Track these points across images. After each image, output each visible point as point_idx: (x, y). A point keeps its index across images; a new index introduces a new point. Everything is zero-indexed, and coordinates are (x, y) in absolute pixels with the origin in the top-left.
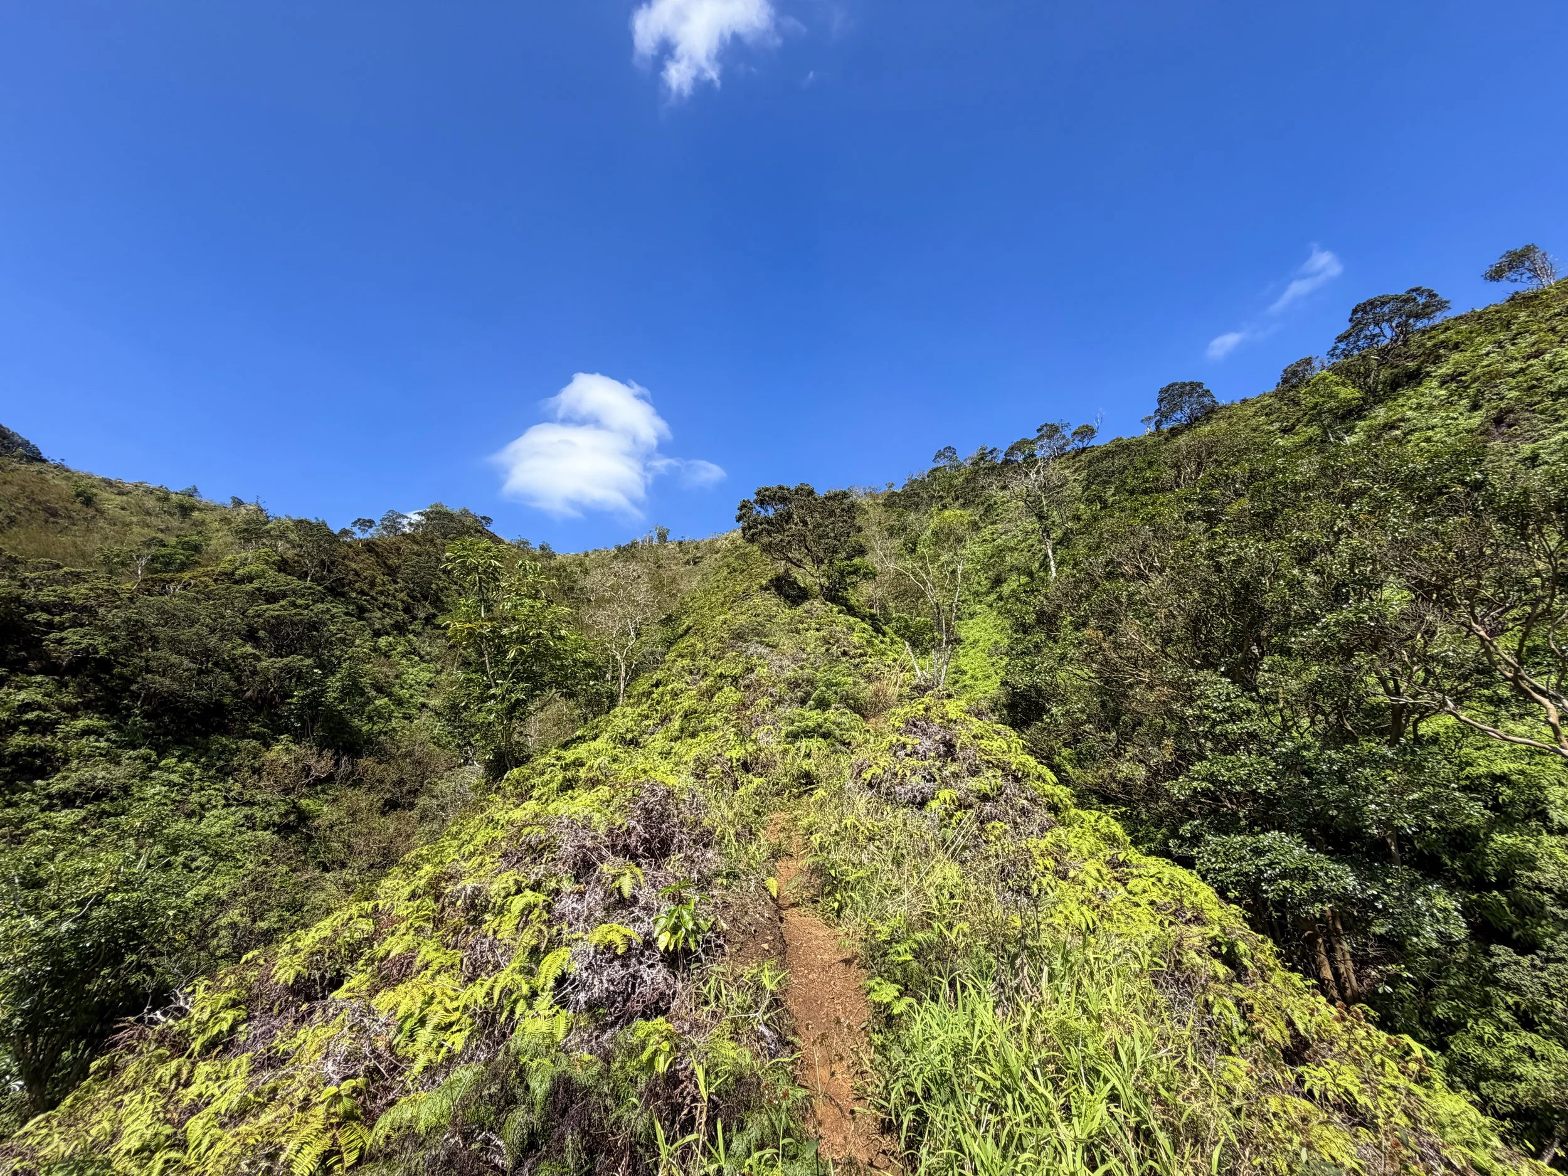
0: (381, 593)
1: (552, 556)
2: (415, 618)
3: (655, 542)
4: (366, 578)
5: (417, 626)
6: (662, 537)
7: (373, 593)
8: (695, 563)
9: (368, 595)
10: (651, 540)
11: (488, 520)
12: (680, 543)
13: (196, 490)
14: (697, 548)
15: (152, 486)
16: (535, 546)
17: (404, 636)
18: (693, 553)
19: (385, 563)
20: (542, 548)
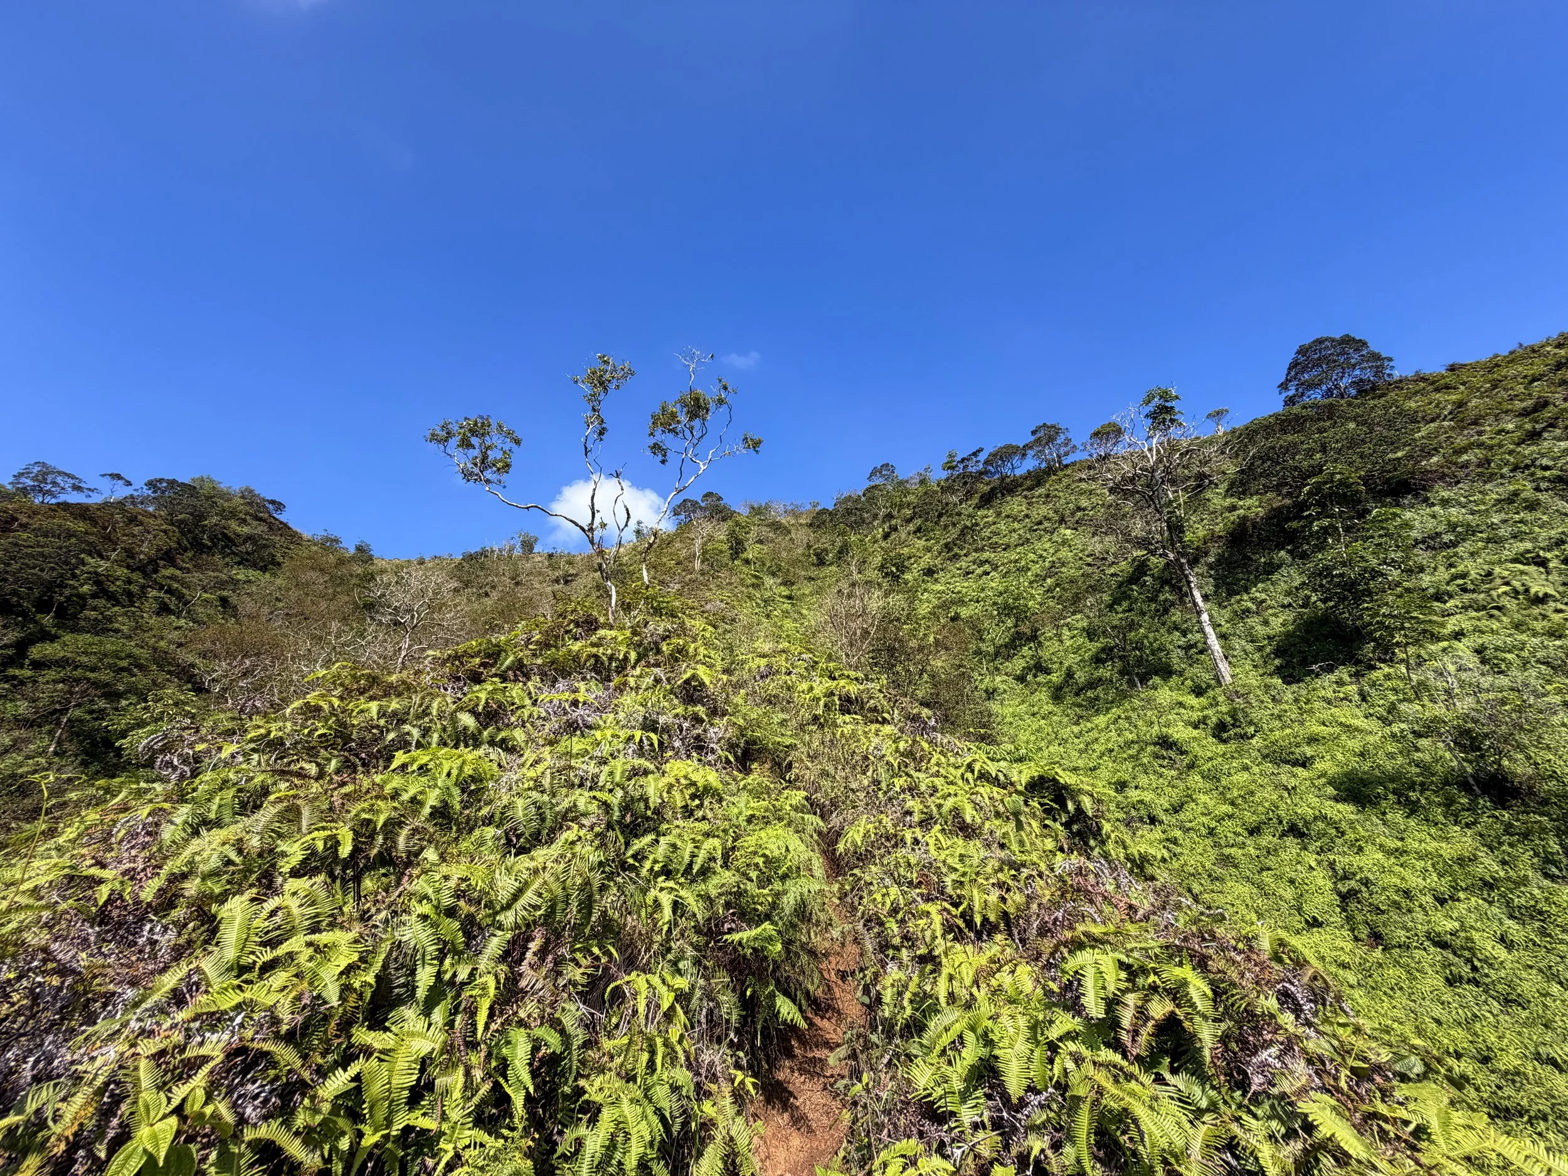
1: (368, 560)
3: (518, 552)
6: (528, 546)
8: (566, 582)
10: (511, 550)
11: (279, 506)
12: (551, 556)
16: (349, 547)
18: (565, 569)
20: (359, 549)
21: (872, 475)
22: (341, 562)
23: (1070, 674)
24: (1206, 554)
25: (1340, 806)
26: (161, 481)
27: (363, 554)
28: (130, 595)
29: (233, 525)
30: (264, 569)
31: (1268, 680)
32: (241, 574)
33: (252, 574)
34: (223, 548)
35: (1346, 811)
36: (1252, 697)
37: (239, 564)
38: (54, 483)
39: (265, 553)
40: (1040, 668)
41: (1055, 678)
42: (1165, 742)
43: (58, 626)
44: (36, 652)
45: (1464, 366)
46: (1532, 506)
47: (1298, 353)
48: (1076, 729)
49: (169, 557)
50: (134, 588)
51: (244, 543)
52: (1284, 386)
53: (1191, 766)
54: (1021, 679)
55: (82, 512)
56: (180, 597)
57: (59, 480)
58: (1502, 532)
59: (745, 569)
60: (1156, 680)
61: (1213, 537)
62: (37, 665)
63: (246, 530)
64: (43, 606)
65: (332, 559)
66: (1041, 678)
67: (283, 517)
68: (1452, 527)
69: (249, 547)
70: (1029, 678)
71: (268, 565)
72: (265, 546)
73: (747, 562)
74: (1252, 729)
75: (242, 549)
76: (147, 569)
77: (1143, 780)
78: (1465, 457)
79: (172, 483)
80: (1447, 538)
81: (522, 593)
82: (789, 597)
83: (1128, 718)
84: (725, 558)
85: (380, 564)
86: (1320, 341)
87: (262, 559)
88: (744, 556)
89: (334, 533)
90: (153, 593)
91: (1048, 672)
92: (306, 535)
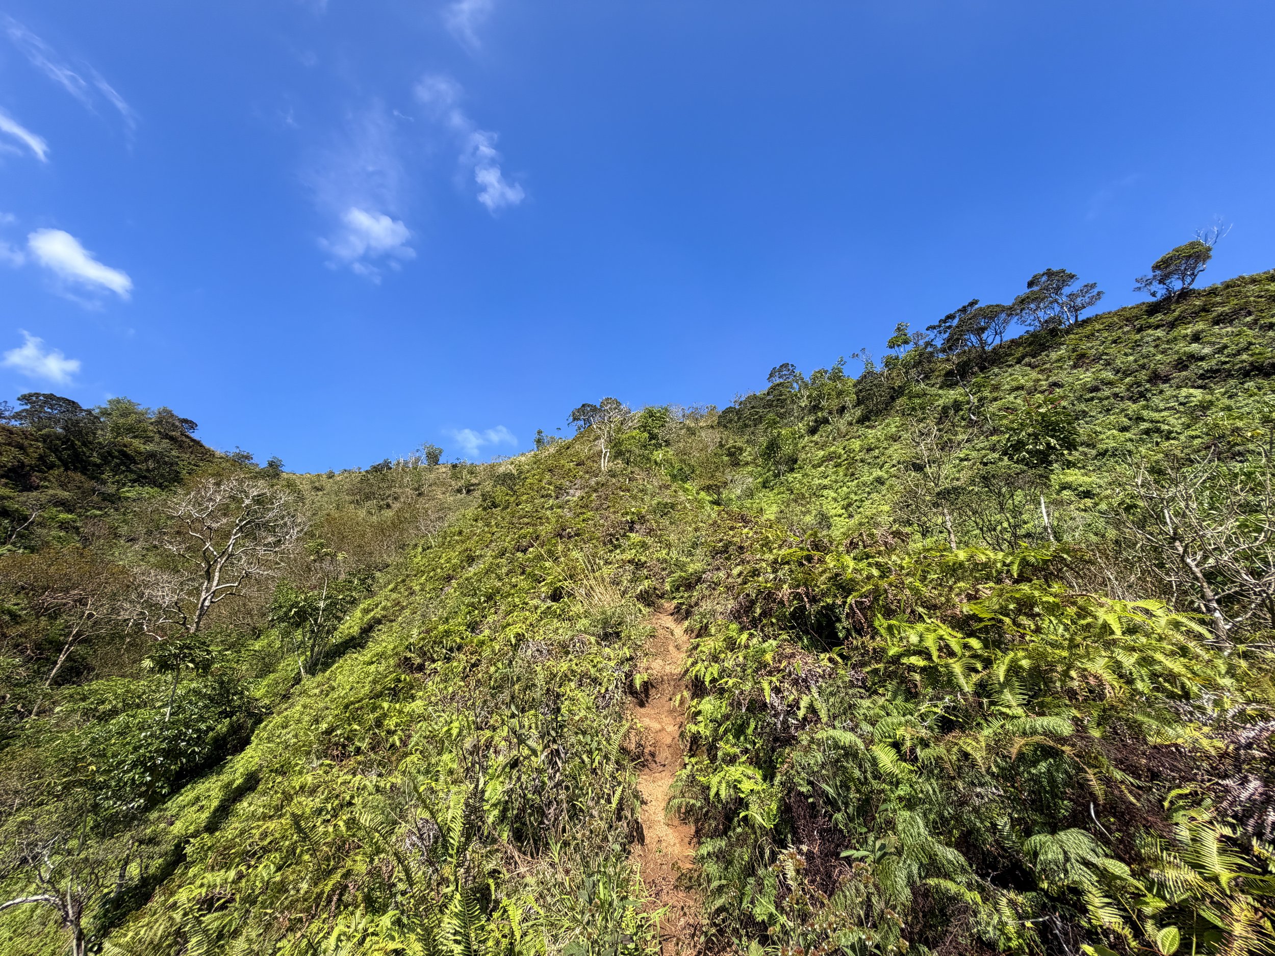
3: (423, 464)
6: (434, 458)
8: (468, 492)
10: (417, 460)
11: (192, 425)
12: (454, 466)
14: (473, 472)
16: (261, 462)
18: (467, 478)
20: (271, 464)
21: (771, 375)
27: (273, 469)
30: (163, 486)
32: (133, 491)
33: (147, 491)
34: (117, 465)
37: (134, 481)
39: (169, 470)
51: (146, 460)
63: (150, 447)
67: (195, 435)
69: (150, 464)
71: (169, 482)
72: (170, 464)
75: (143, 466)
87: (163, 476)
89: (246, 450)
92: (219, 452)
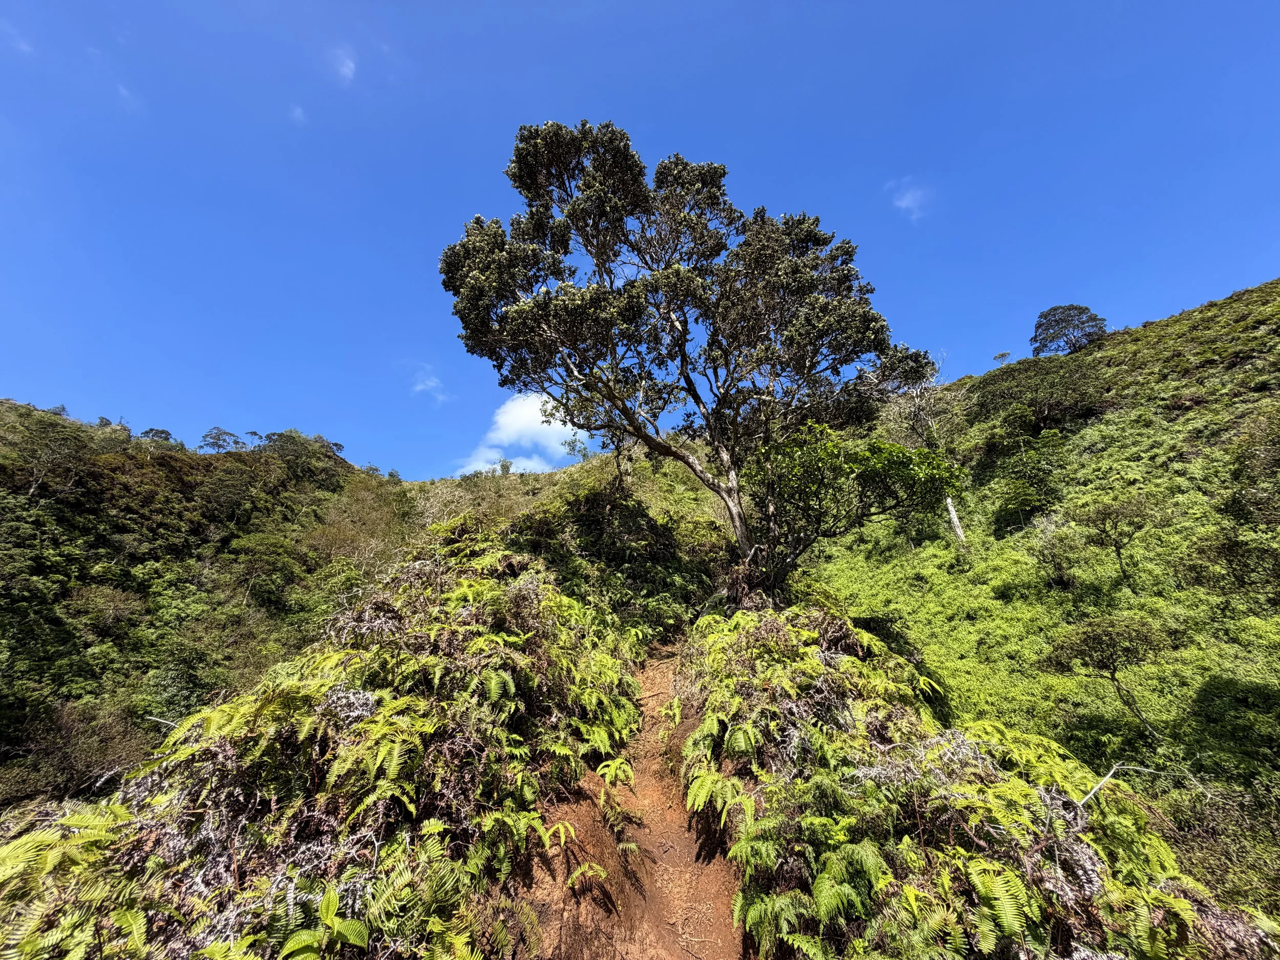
0: (160, 511)
1: (398, 482)
2: (205, 541)
3: (499, 473)
4: (138, 494)
5: (207, 551)
6: (505, 469)
7: (146, 511)
8: (534, 494)
9: (136, 513)
10: (494, 471)
11: (339, 447)
12: (522, 475)
13: (64, 409)
14: (536, 480)
15: (18, 403)
16: (385, 474)
17: (182, 560)
18: (533, 484)
19: (181, 480)
20: (391, 475)
22: (381, 484)
23: (877, 543)
24: (971, 460)
25: (994, 602)
26: (274, 434)
27: (394, 479)
28: (268, 509)
29: (313, 461)
30: (334, 491)
31: (986, 539)
32: (320, 494)
33: (327, 495)
34: (309, 477)
35: (998, 603)
36: (972, 550)
37: (319, 488)
38: (224, 440)
39: (334, 480)
40: (862, 540)
41: (870, 546)
42: (919, 578)
43: (239, 530)
44: (234, 544)
45: (1152, 323)
46: (1148, 424)
47: (1041, 317)
48: (870, 574)
49: (283, 484)
50: (269, 505)
51: (321, 473)
52: (1034, 339)
53: (931, 589)
54: (850, 548)
55: (238, 457)
56: (292, 511)
57: (227, 438)
58: (1128, 442)
59: (663, 480)
60: (928, 543)
61: (976, 448)
62: (236, 552)
63: (321, 464)
64: (231, 518)
65: (374, 483)
66: (862, 547)
67: (342, 455)
68: (1104, 438)
69: (323, 476)
70: (855, 547)
71: (336, 488)
72: (334, 475)
73: (665, 475)
74: (967, 567)
75: (320, 477)
76: (273, 492)
77: (901, 599)
78: (1126, 392)
79: (280, 435)
80: (1100, 446)
81: (504, 503)
82: (695, 500)
83: (902, 566)
84: (649, 473)
85: (406, 485)
86: (1055, 309)
87: (332, 484)
88: (663, 470)
89: (375, 464)
90: (279, 508)
91: (866, 542)
92: (357, 466)
